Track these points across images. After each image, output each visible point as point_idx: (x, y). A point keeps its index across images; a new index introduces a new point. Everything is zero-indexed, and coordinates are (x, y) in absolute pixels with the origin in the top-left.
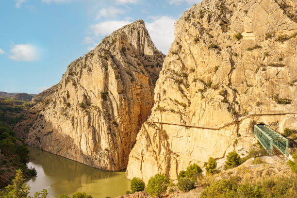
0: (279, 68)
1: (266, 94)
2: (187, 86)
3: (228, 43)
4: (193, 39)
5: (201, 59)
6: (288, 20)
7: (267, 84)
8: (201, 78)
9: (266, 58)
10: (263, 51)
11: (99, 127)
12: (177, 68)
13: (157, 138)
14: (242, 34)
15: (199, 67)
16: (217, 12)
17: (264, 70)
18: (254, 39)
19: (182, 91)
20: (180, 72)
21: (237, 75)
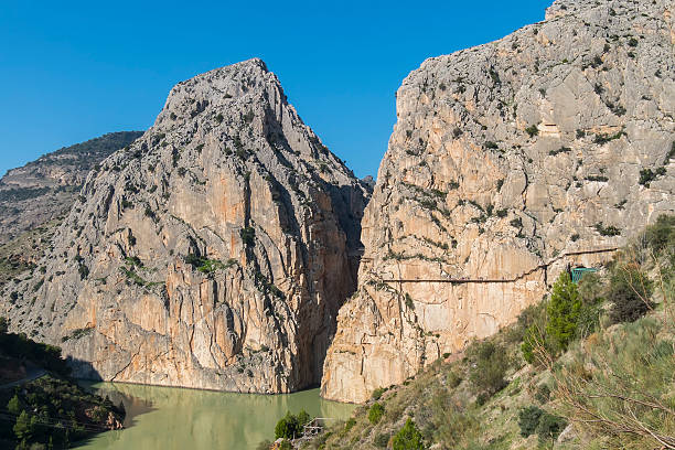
0: (601, 184)
1: (584, 222)
2: (447, 214)
3: (515, 140)
4: (451, 129)
5: (469, 167)
6: (607, 111)
7: (585, 206)
8: (473, 198)
9: (580, 168)
10: (574, 157)
11: (242, 303)
12: (422, 181)
13: (395, 309)
14: (539, 127)
15: (467, 180)
16: (485, 82)
17: (578, 185)
18: (558, 136)
19: (437, 221)
20: (427, 188)
21: (537, 193)
